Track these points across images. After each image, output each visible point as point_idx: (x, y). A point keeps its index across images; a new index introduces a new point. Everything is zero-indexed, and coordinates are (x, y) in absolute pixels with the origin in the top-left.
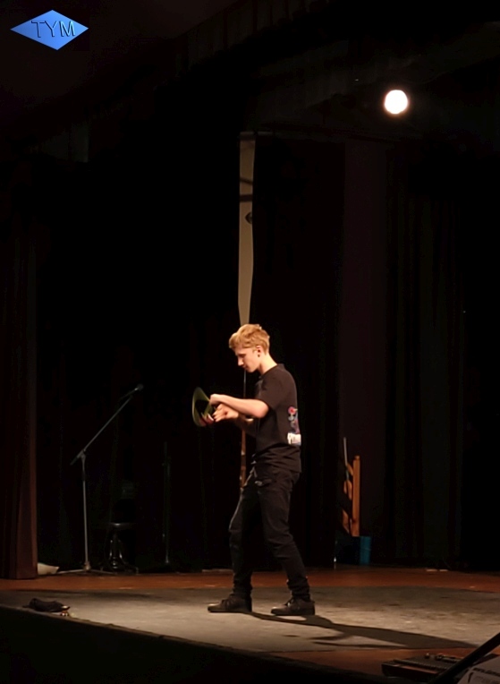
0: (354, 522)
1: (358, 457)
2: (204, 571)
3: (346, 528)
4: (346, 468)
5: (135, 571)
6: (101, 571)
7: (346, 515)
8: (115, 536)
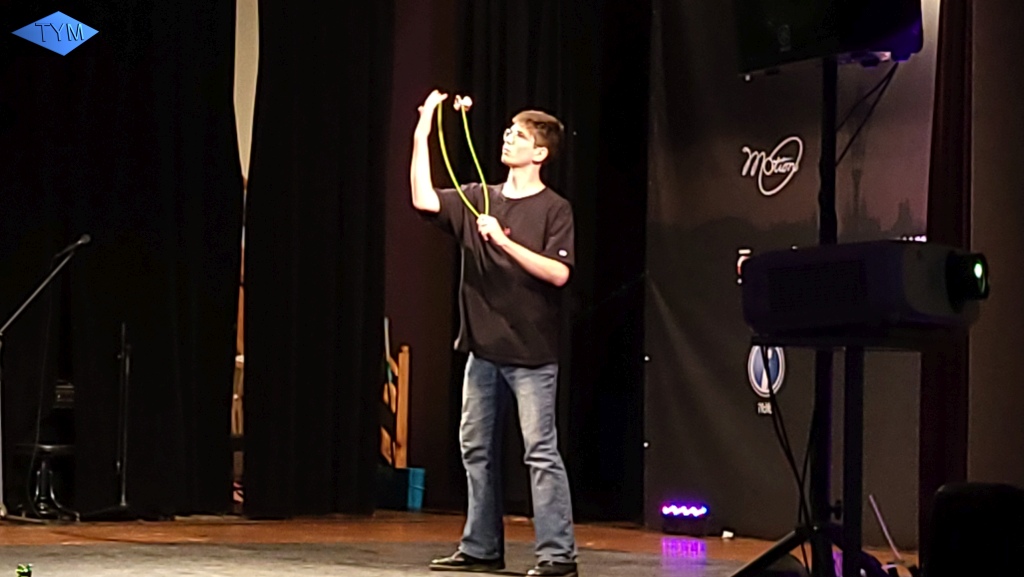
0: (399, 446)
1: (406, 349)
2: (178, 518)
3: (387, 455)
4: (387, 364)
5: (73, 519)
6: (23, 517)
7: (386, 435)
8: (43, 465)
